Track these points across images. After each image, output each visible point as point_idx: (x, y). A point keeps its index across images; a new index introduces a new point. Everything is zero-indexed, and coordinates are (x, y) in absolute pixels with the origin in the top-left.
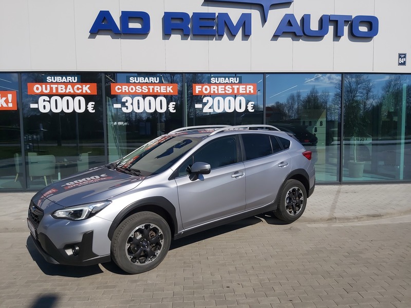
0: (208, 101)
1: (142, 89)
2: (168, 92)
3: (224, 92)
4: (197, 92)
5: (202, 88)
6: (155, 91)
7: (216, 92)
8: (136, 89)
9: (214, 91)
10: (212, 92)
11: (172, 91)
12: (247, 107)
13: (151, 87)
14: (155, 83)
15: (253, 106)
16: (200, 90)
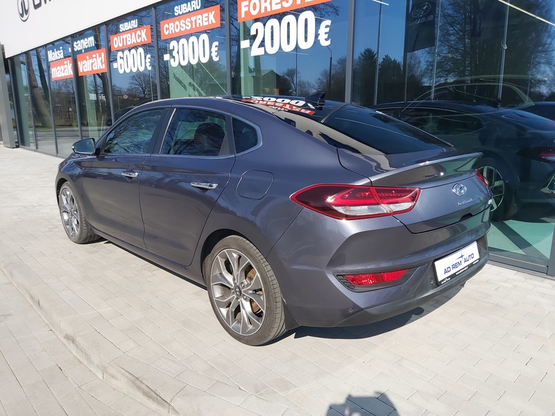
0: (257, 30)
1: (186, 25)
2: (210, 23)
3: (279, 7)
4: (243, 16)
5: (249, 6)
6: (198, 26)
7: (269, 10)
8: (181, 26)
9: (266, 8)
10: (263, 11)
11: (214, 22)
12: (317, 35)
13: (193, 19)
14: (197, 10)
15: (328, 30)
16: (246, 9)
